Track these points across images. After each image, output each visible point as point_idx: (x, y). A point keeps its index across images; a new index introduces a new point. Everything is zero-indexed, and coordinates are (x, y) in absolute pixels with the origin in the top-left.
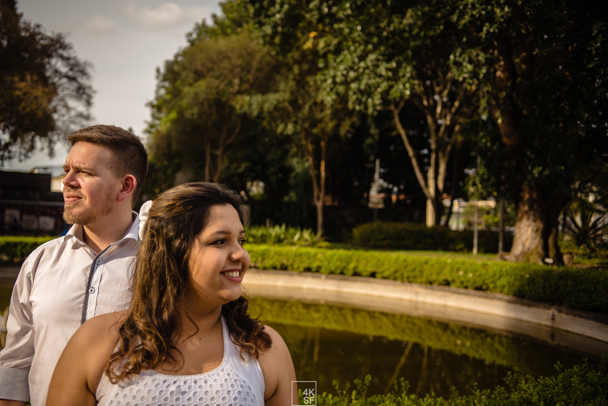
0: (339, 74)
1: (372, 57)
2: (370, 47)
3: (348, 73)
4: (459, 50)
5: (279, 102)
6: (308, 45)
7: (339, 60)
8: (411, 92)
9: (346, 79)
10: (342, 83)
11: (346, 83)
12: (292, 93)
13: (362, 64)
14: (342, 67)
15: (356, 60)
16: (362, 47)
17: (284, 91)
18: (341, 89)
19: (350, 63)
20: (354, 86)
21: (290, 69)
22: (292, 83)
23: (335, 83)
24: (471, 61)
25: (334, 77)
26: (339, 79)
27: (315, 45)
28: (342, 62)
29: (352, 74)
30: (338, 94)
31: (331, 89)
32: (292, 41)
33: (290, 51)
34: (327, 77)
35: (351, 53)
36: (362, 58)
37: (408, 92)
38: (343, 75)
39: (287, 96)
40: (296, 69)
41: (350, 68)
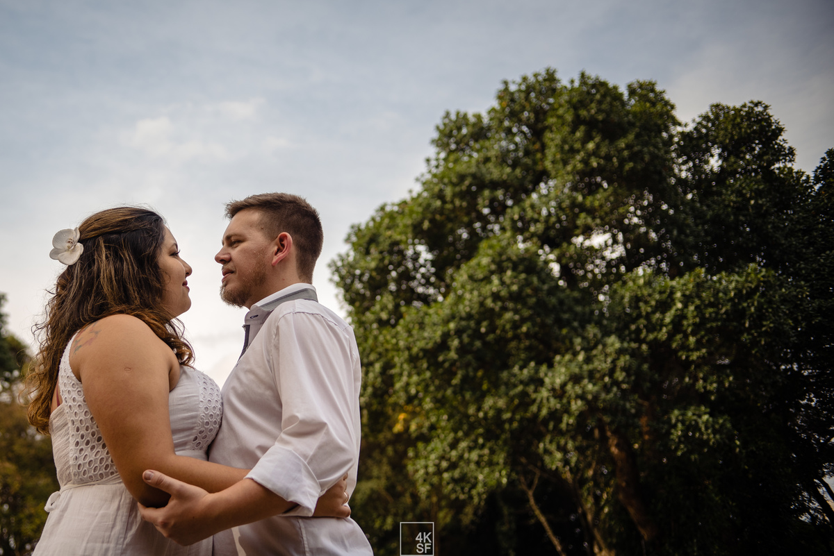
0: (430, 463)
1: (463, 445)
2: (460, 434)
3: (440, 463)
4: (548, 438)
5: (373, 491)
6: (398, 428)
7: (429, 448)
8: (508, 479)
9: (438, 469)
10: (435, 474)
11: (439, 472)
12: (388, 478)
13: (454, 453)
14: (433, 456)
15: (448, 449)
16: (452, 435)
17: (378, 478)
18: (435, 480)
19: (439, 452)
20: (446, 476)
21: (383, 451)
22: (386, 468)
23: (427, 473)
24: (560, 448)
25: (426, 467)
26: (431, 469)
27: (407, 428)
28: (433, 450)
29: (444, 464)
30: (432, 485)
31: (425, 481)
32: (382, 420)
33: (380, 431)
34: (418, 466)
35: (442, 441)
36: (453, 445)
37: (504, 481)
38: (435, 465)
39: (383, 482)
40: (390, 450)
41: (442, 458)
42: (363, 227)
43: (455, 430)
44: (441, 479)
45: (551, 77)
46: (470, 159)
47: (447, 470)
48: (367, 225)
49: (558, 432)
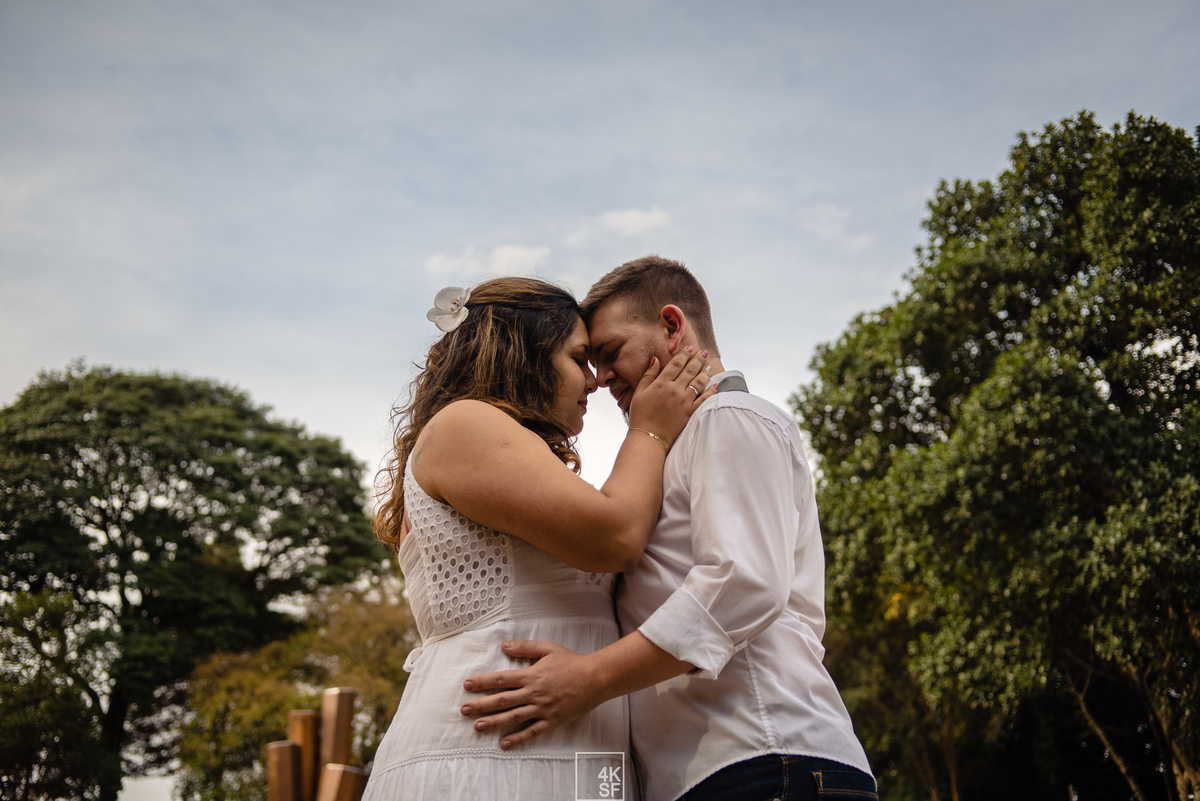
0: (939, 661)
1: (984, 634)
2: (979, 620)
3: (953, 660)
4: (1101, 618)
5: (861, 701)
6: (892, 613)
7: (937, 641)
8: (1048, 678)
9: (951, 669)
10: (946, 674)
11: (952, 673)
12: (881, 684)
13: (971, 646)
14: (942, 652)
15: (962, 641)
16: (968, 622)
17: (868, 684)
18: (947, 683)
19: (953, 645)
20: (962, 677)
21: (873, 648)
22: (877, 670)
23: (935, 675)
24: (1116, 632)
25: (934, 666)
26: (941, 669)
27: (904, 615)
28: (942, 643)
29: (959, 661)
30: (944, 691)
31: (933, 685)
32: (870, 606)
33: (869, 621)
34: (924, 666)
35: (954, 631)
36: (970, 635)
37: (1044, 680)
38: (946, 663)
39: (875, 689)
40: (883, 646)
41: (955, 653)
42: (833, 347)
43: (971, 615)
44: (956, 682)
45: (1087, 123)
46: (977, 246)
47: (963, 669)
48: (839, 343)
49: (1113, 609)
